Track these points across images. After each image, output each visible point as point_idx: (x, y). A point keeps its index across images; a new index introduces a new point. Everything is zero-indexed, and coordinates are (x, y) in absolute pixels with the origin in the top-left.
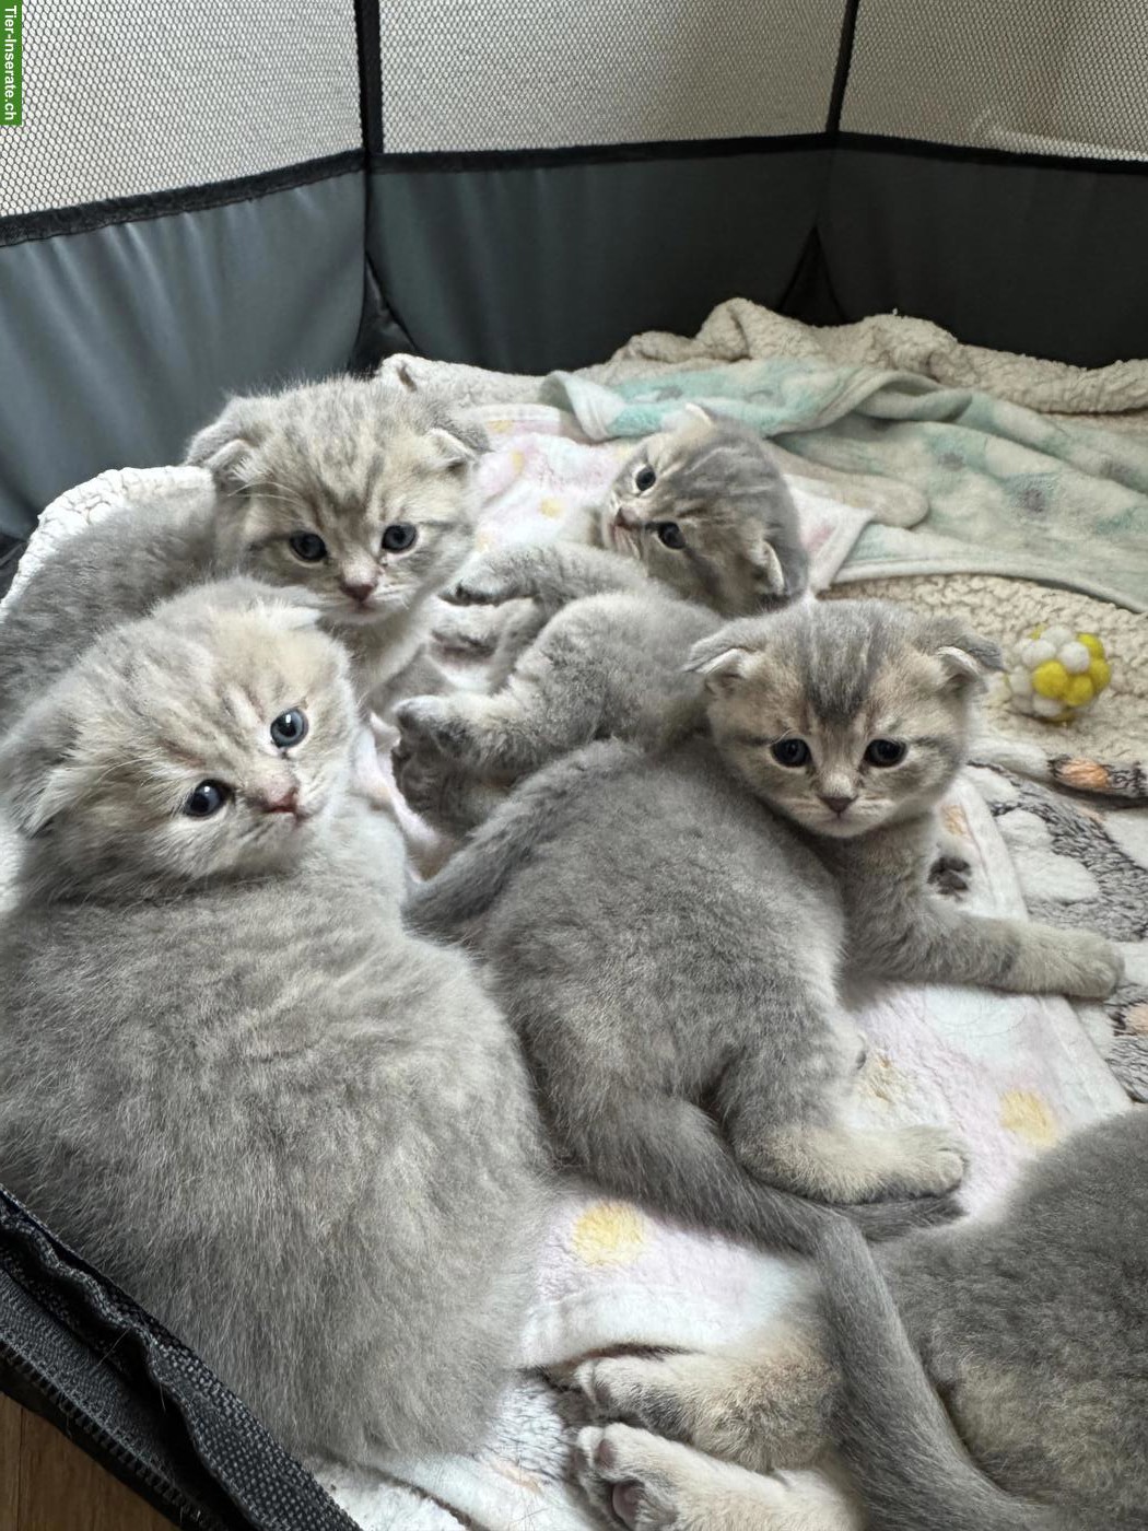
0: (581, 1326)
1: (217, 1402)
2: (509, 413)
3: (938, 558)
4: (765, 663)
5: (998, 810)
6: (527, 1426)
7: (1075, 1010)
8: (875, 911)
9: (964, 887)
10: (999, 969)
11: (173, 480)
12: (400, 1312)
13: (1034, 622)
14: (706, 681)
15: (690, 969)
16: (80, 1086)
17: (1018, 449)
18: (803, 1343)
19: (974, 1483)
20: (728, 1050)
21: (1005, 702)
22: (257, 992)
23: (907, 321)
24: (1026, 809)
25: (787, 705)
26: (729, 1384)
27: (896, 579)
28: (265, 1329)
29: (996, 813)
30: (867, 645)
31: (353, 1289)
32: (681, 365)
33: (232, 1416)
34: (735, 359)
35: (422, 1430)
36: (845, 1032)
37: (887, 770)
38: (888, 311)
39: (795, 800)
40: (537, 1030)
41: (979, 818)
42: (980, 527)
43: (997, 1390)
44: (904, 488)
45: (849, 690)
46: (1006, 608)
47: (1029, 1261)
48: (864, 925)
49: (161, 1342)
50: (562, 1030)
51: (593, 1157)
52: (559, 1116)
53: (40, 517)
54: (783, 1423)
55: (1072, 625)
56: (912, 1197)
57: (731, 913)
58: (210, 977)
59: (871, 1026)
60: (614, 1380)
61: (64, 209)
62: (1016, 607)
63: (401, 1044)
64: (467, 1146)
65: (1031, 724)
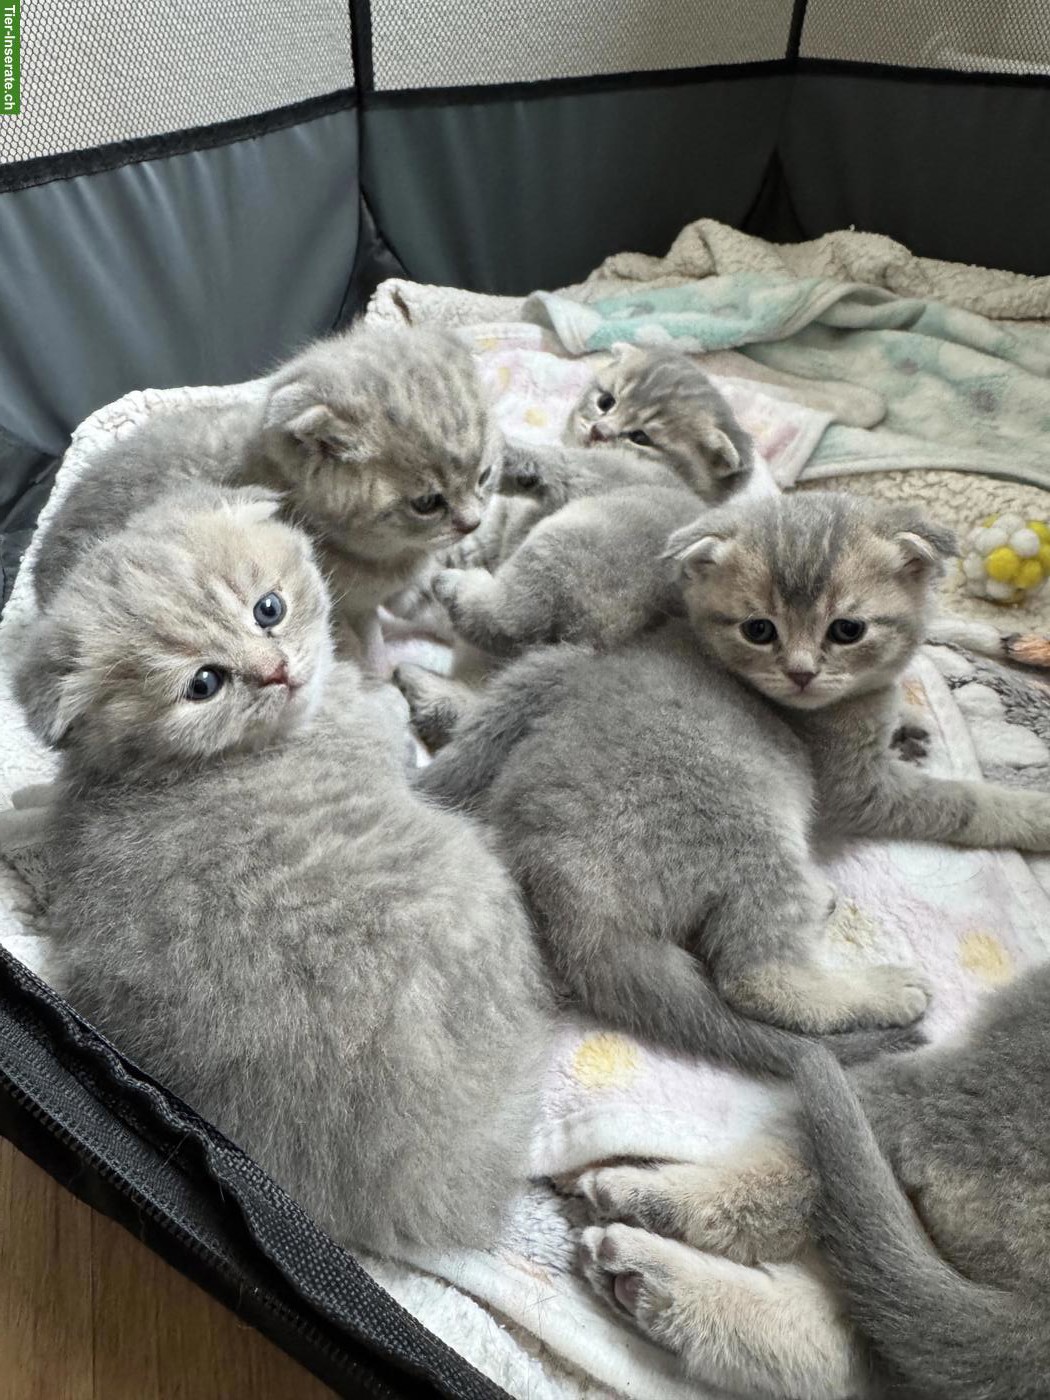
0: (583, 1141)
1: (269, 1196)
2: (495, 331)
3: (896, 455)
4: (736, 550)
5: (954, 684)
6: (536, 1227)
7: (1028, 863)
8: (841, 774)
9: (923, 754)
10: (957, 826)
11: (191, 400)
12: (421, 1126)
13: (986, 511)
14: (683, 567)
15: (675, 825)
16: (135, 934)
17: (970, 352)
18: (784, 1154)
19: (942, 1273)
20: (711, 897)
21: (960, 587)
22: (287, 850)
23: (865, 237)
24: (981, 683)
25: (755, 587)
26: (718, 1189)
27: (856, 475)
28: (303, 1140)
29: (953, 686)
30: (829, 532)
31: (380, 1106)
32: (652, 283)
33: (281, 1208)
34: (702, 276)
35: (445, 1228)
36: (817, 884)
37: (847, 647)
38: (846, 227)
39: (764, 675)
40: (538, 880)
41: (937, 691)
42: (935, 426)
43: (961, 1192)
44: (861, 393)
45: (812, 573)
46: (959, 500)
47: (990, 1079)
48: (832, 787)
49: (217, 1146)
50: (561, 880)
51: (591, 994)
52: (559, 956)
53: (73, 435)
54: (767, 1222)
55: (1023, 514)
56: (880, 1027)
57: (710, 774)
58: (244, 838)
59: (839, 878)
60: (613, 1186)
61: (86, 150)
62: (969, 499)
63: (412, 893)
64: (475, 982)
65: (985, 606)
